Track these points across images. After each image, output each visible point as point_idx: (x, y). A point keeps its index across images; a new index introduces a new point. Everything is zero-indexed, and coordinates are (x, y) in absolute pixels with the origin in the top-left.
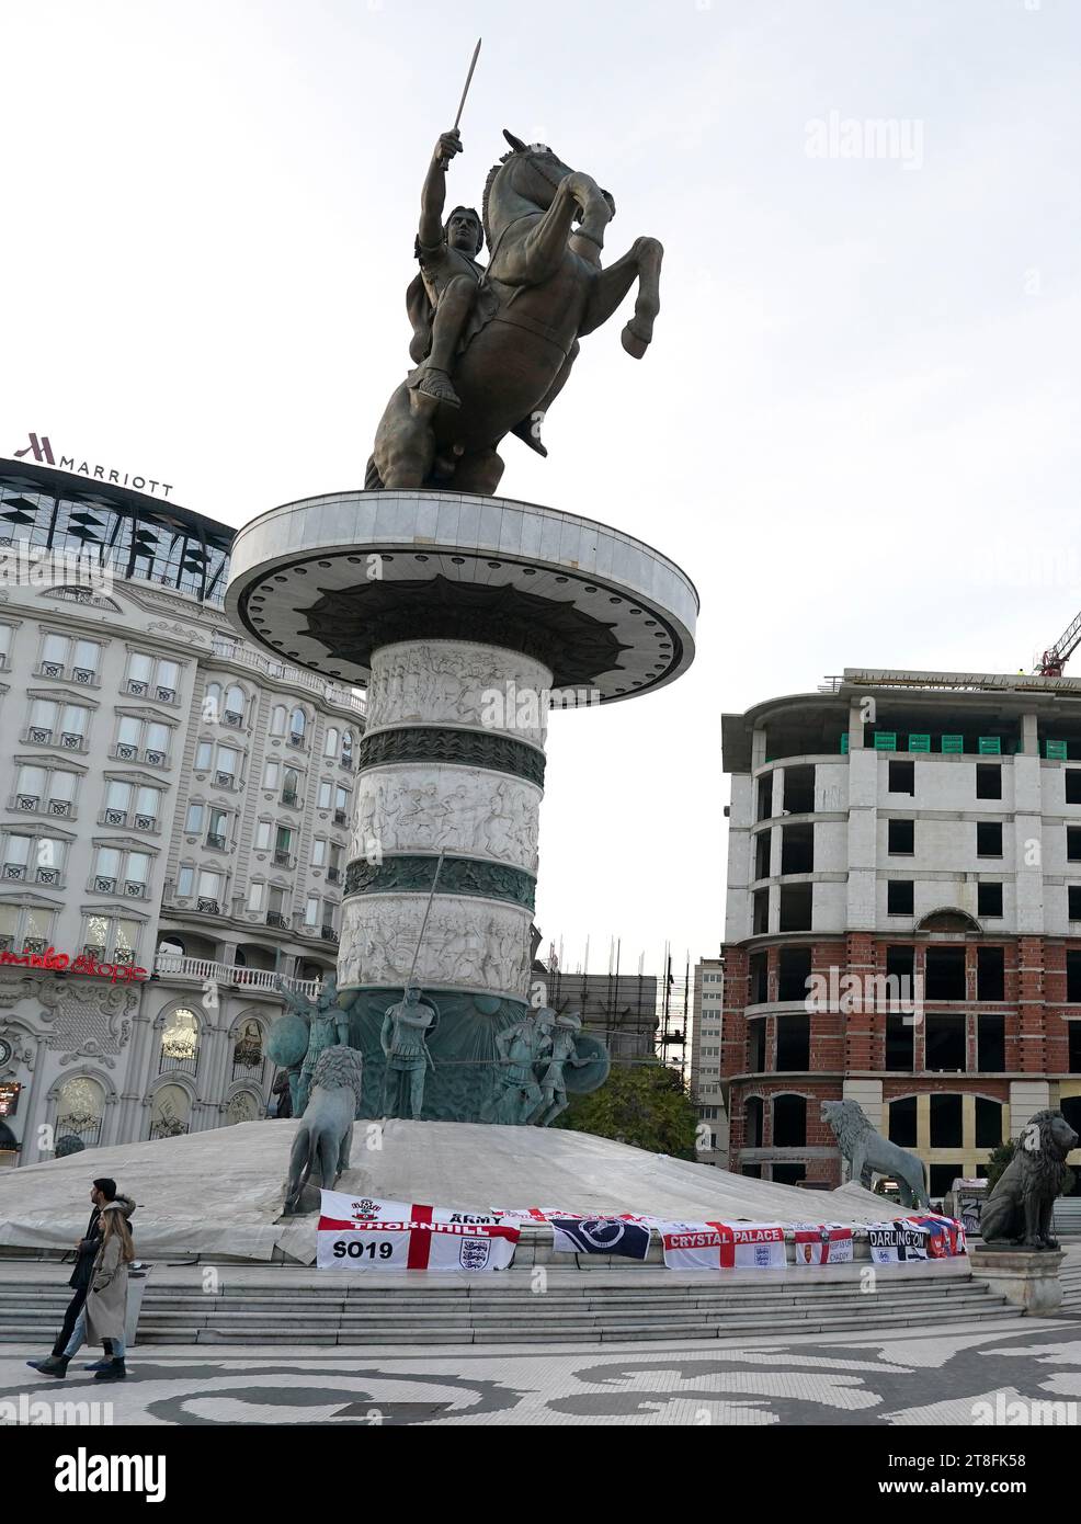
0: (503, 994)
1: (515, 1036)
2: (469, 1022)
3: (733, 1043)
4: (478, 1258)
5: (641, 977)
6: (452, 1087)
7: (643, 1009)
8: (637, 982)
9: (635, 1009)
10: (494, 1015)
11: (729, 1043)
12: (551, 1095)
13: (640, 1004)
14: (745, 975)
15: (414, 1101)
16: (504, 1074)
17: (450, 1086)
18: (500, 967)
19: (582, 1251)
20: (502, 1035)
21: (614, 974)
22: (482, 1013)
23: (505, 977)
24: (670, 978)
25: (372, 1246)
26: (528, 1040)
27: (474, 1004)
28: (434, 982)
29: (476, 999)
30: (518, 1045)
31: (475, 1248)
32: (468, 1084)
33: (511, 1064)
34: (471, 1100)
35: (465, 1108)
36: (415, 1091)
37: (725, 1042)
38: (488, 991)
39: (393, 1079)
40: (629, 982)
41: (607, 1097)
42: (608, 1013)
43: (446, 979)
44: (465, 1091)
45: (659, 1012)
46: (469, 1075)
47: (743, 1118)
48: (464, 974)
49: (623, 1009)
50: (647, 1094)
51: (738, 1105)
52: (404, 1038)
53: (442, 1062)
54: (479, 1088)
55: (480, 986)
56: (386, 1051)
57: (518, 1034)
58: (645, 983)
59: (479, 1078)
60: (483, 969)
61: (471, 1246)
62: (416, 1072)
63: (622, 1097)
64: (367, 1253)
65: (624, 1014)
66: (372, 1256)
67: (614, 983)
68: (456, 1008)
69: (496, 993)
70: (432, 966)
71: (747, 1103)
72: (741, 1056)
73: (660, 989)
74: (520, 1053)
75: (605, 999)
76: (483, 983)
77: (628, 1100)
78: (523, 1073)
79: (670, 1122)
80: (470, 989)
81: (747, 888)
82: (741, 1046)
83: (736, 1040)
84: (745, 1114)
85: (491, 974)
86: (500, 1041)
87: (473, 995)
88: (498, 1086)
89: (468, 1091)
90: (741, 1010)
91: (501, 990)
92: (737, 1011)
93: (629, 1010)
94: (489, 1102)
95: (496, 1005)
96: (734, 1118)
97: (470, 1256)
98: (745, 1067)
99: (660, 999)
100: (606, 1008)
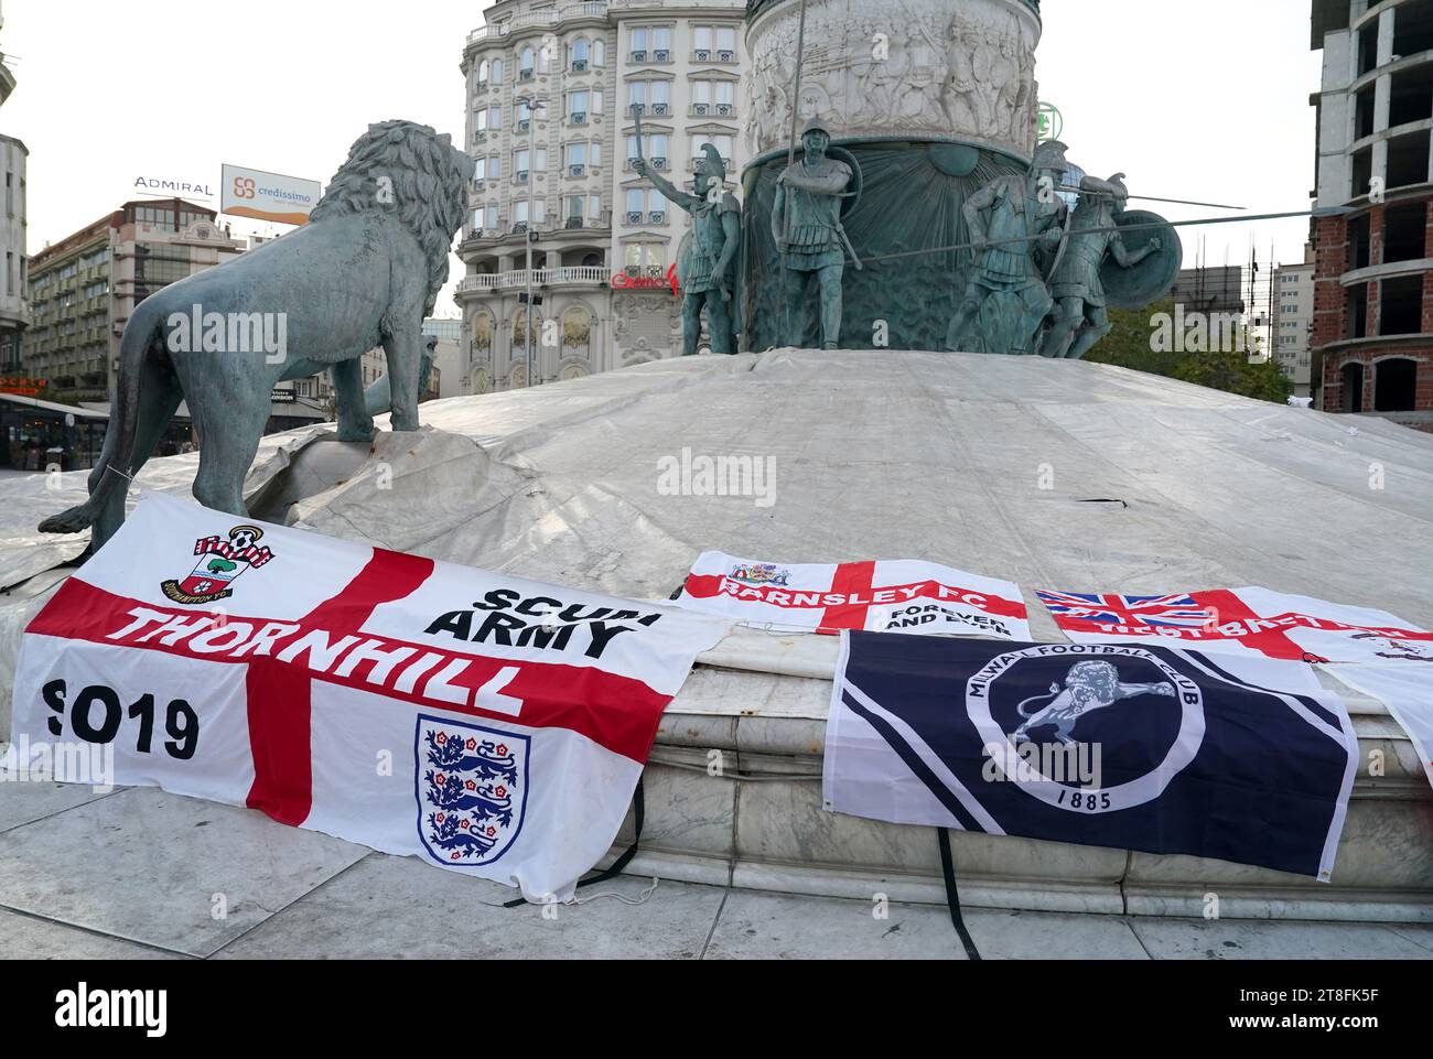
0: (981, 141)
1: (995, 200)
2: (925, 187)
3: (1328, 312)
4: (485, 808)
5: (1226, 268)
6: (899, 298)
7: (1229, 296)
8: (1223, 272)
9: (1221, 297)
10: (966, 177)
11: (1323, 312)
12: (1078, 310)
13: (1225, 291)
14: (1342, 242)
15: (827, 321)
16: (980, 267)
17: (896, 297)
18: (974, 96)
19: (971, 825)
20: (972, 200)
21: (1200, 267)
22: (946, 174)
23: (985, 115)
24: (1255, 265)
25: (144, 707)
26: (1019, 201)
27: (930, 159)
28: (861, 128)
29: (933, 149)
30: (1002, 213)
31: (468, 764)
32: (927, 293)
33: (991, 248)
34: (935, 319)
35: (924, 332)
36: (827, 304)
37: (1318, 312)
38: (952, 137)
39: (794, 286)
40: (1214, 273)
41: (1194, 365)
42: (1196, 302)
43: (879, 122)
44: (922, 304)
45: (1245, 297)
46: (926, 276)
47: (1338, 384)
48: (911, 112)
49: (1210, 297)
50: (1237, 361)
51: (1333, 372)
52: (802, 217)
53: (880, 256)
54: (947, 298)
55: (939, 129)
56: (777, 240)
57: (1000, 193)
58: (1230, 272)
59: (947, 283)
60: (943, 102)
61: (449, 753)
62: (827, 270)
63: (1210, 365)
64: (130, 727)
65: (1211, 301)
66: (144, 745)
67: (1201, 274)
68: (897, 167)
69: (969, 140)
70: (857, 104)
71: (1343, 369)
72: (1336, 323)
73: (1245, 277)
74: (1006, 226)
75: (1192, 289)
76: (944, 123)
77: (1216, 367)
78: (1014, 263)
79: (1263, 387)
80: (919, 135)
81: (1344, 152)
82: (1337, 315)
83: (1330, 309)
84: (1341, 380)
85: (958, 110)
86: (969, 211)
87: (926, 143)
88: (971, 290)
89: (928, 303)
90: (1336, 279)
91: (979, 135)
92: (1332, 280)
93: (1215, 298)
94: (959, 317)
95: (972, 160)
96: (1328, 385)
97: (451, 796)
98: (1341, 333)
99: (1244, 287)
100: (1194, 297)
